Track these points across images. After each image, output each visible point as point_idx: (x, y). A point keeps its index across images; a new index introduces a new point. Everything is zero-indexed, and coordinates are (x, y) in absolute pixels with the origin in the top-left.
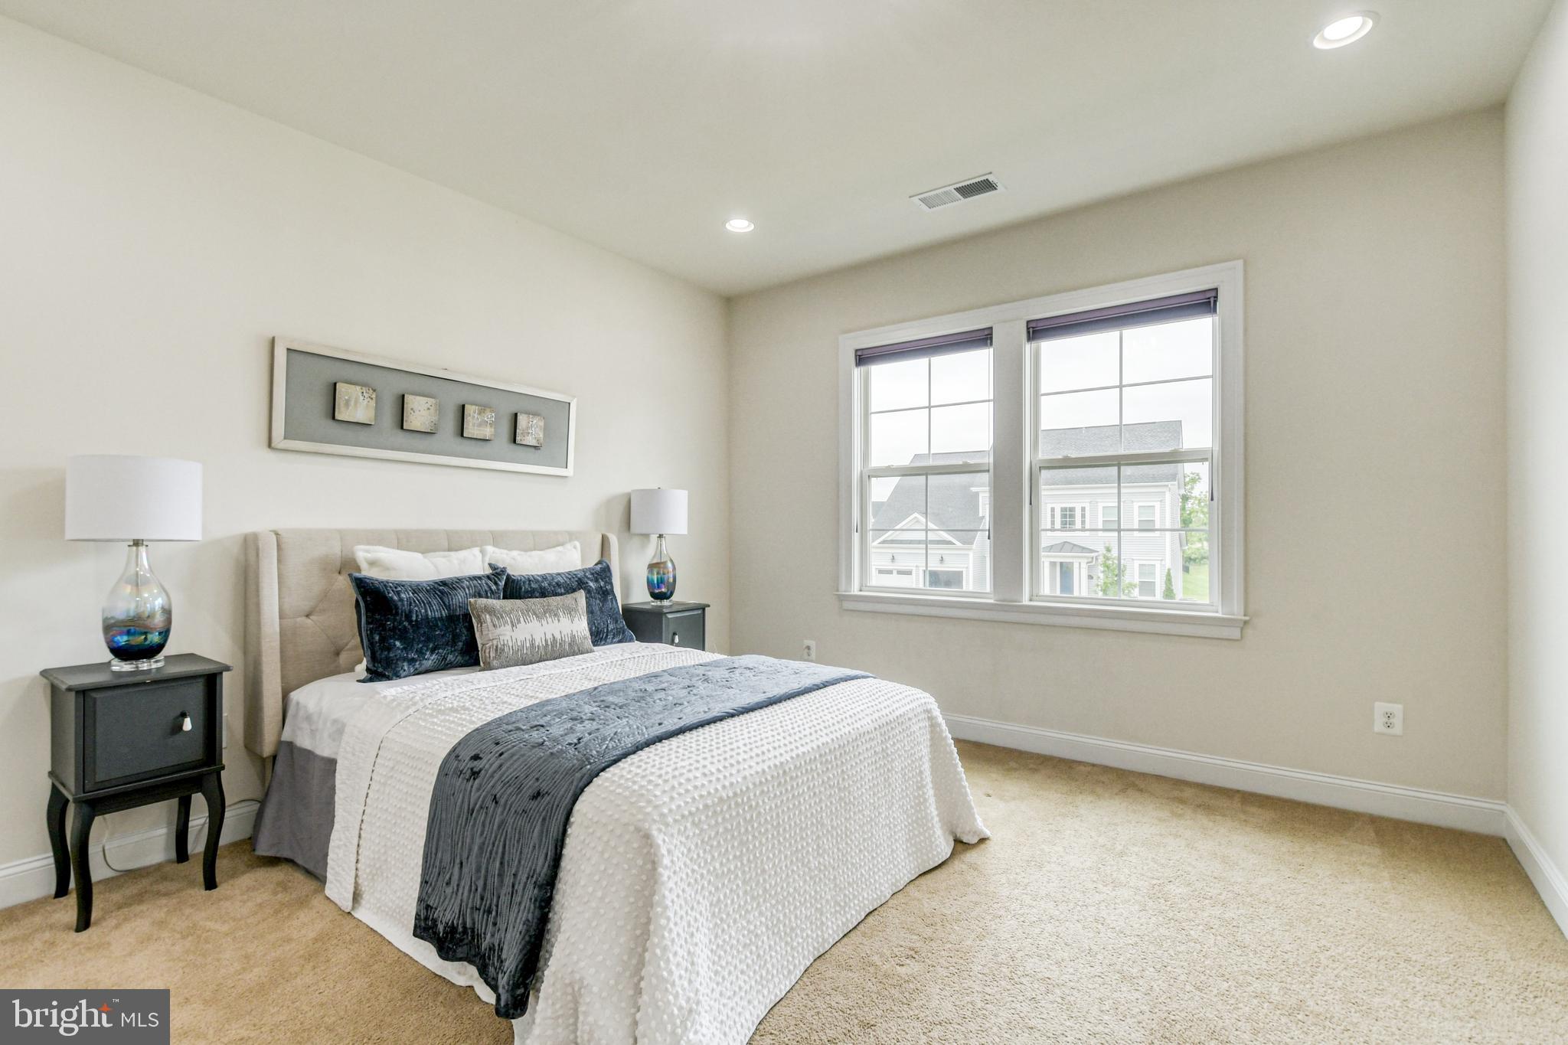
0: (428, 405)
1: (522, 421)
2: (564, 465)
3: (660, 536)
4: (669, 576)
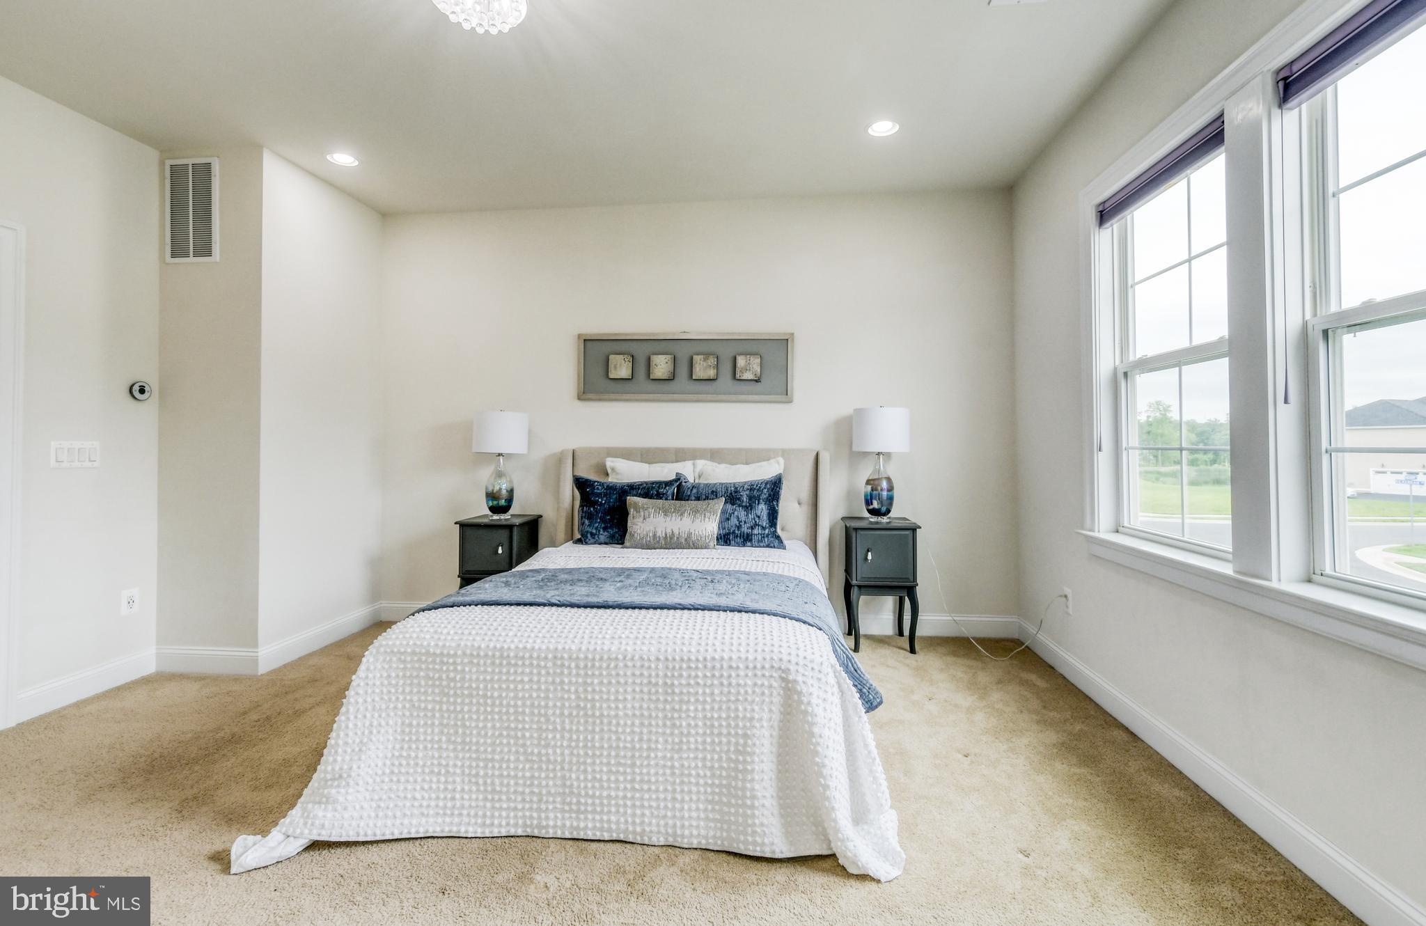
0: (666, 360)
1: (741, 362)
2: (784, 393)
3: (879, 454)
4: (885, 493)
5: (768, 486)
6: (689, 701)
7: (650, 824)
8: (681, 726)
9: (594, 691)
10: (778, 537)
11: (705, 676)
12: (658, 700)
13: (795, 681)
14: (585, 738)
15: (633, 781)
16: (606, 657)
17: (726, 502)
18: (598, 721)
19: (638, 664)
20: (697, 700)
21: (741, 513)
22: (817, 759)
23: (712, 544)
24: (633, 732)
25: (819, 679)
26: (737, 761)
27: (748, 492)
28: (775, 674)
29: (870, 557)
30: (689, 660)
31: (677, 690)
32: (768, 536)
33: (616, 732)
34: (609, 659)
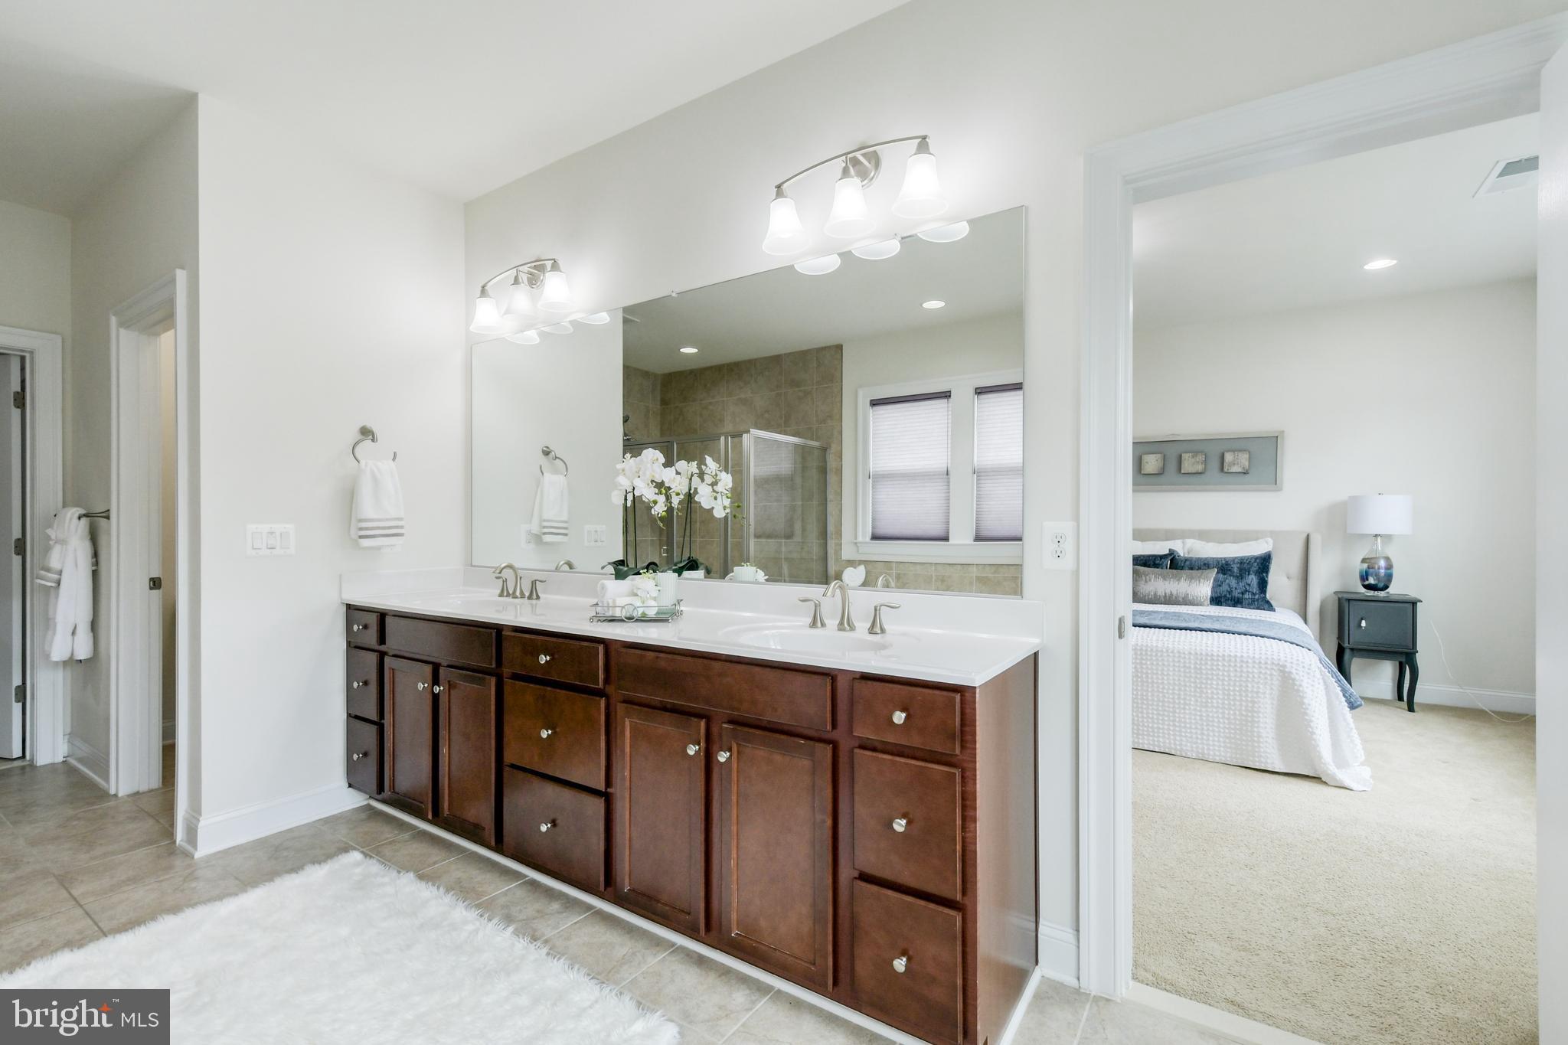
0: (1157, 459)
1: (1229, 457)
2: (1274, 482)
3: (1376, 536)
4: (1382, 572)
5: (1258, 561)
6: (1212, 679)
7: (1186, 746)
8: (1207, 692)
9: (1147, 668)
10: (1268, 602)
11: (1224, 665)
12: (1191, 676)
13: (1290, 673)
14: (1142, 695)
15: (1174, 721)
16: (1154, 650)
17: (1218, 573)
18: (1150, 685)
19: (1177, 655)
20: (1218, 679)
21: (1233, 582)
22: (1307, 717)
23: (1206, 603)
24: (1174, 693)
25: (1308, 674)
26: (1247, 716)
27: (1238, 565)
28: (1275, 668)
29: (1363, 624)
30: (1212, 655)
31: (1204, 672)
32: (1258, 600)
33: (1162, 692)
34: (1157, 650)
